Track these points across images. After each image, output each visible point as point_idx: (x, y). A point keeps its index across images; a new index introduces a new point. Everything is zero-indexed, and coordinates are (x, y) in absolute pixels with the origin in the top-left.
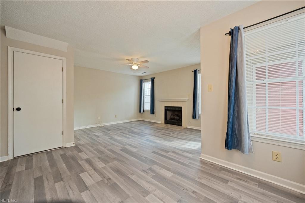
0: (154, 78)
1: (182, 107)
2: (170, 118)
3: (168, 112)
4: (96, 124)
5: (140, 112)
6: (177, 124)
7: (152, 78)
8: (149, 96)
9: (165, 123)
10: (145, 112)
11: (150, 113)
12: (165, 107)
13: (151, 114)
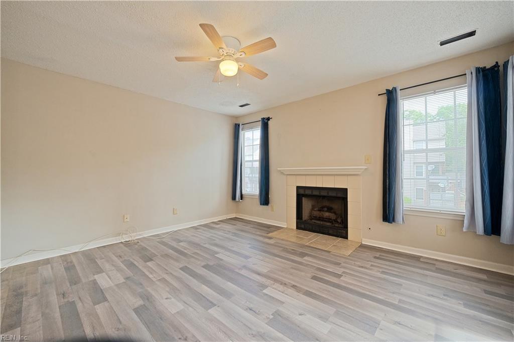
0: (268, 119)
1: (347, 189)
2: (310, 216)
3: (305, 201)
4: (119, 234)
5: (234, 198)
6: (331, 232)
7: (263, 119)
8: (256, 161)
9: (298, 228)
10: (246, 200)
11: (258, 202)
12: (298, 188)
13: (261, 205)
